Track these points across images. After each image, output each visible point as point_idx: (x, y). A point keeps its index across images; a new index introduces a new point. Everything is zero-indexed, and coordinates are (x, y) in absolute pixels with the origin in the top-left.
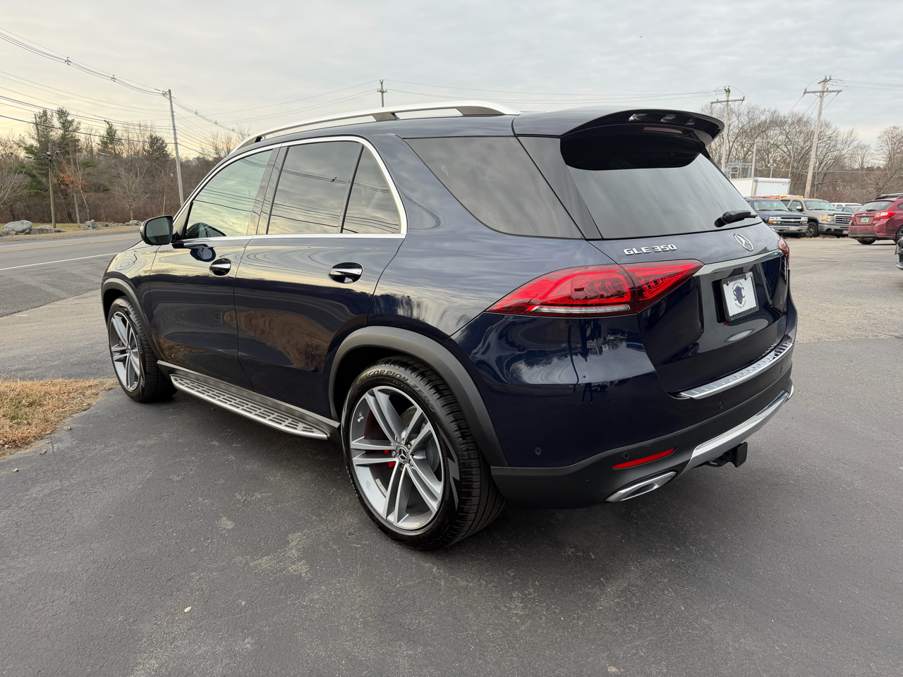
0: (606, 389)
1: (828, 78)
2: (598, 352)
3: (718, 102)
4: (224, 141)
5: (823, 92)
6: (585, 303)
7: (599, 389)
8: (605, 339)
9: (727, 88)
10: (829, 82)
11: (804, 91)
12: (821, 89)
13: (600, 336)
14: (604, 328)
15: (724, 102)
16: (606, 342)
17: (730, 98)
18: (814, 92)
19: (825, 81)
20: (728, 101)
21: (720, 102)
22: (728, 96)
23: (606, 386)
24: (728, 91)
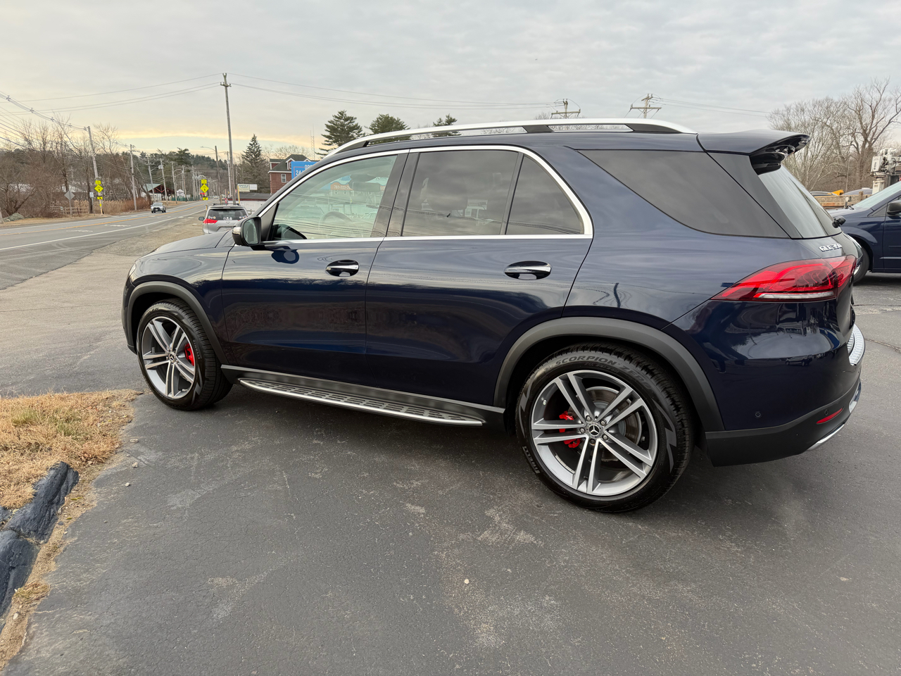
0: (811, 363)
1: (650, 96)
2: (803, 333)
3: (557, 113)
4: (38, 130)
5: (646, 108)
6: (794, 290)
7: (803, 363)
8: (809, 321)
9: (565, 101)
10: (651, 100)
11: (630, 107)
12: (644, 106)
13: (805, 319)
14: (808, 311)
15: (562, 113)
16: (810, 325)
17: (568, 111)
18: (638, 108)
19: (648, 98)
20: (566, 113)
21: (559, 113)
22: (566, 108)
23: (811, 359)
24: (566, 103)
